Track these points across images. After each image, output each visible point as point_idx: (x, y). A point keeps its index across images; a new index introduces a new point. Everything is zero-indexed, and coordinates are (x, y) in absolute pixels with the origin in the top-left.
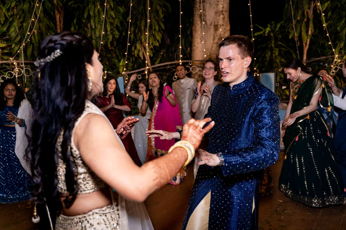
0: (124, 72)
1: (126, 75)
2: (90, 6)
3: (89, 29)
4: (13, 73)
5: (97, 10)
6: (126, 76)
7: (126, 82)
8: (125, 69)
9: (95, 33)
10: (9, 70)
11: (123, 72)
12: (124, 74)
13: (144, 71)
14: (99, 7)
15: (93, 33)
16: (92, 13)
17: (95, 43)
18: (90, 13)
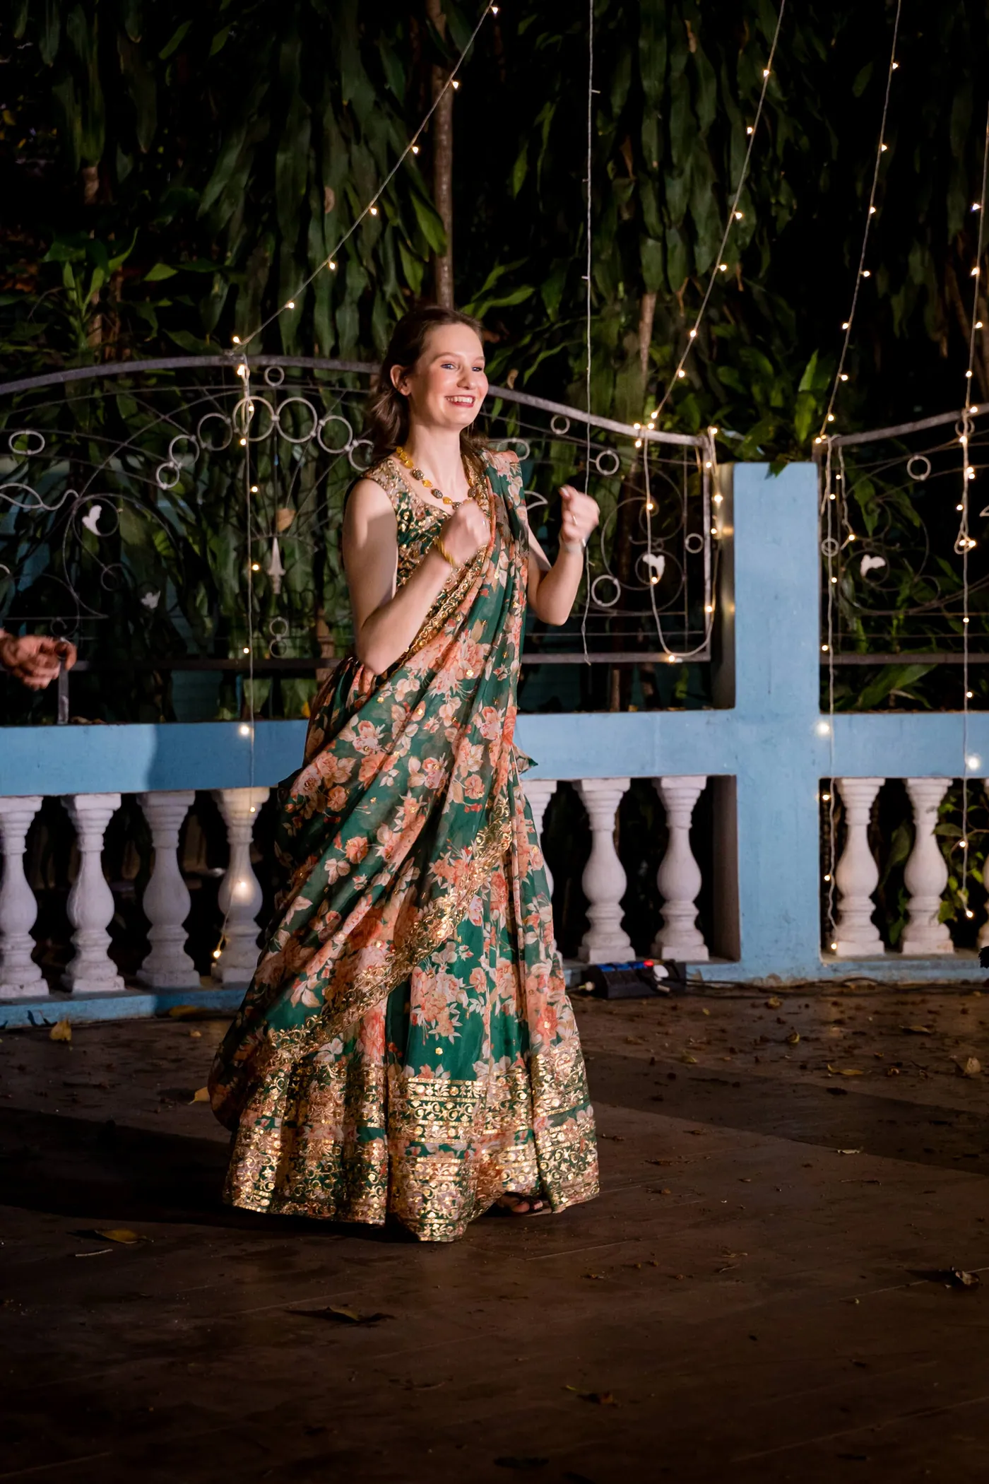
0: (824, 437)
1: (834, 452)
2: (643, 44)
3: (626, 175)
4: (228, 421)
5: (680, 63)
6: (835, 461)
7: (833, 497)
8: (831, 418)
9: (662, 201)
10: (209, 407)
11: (815, 431)
12: (824, 447)
13: (949, 431)
14: (693, 47)
15: (650, 203)
16: (651, 85)
17: (658, 257)
18: (646, 84)
